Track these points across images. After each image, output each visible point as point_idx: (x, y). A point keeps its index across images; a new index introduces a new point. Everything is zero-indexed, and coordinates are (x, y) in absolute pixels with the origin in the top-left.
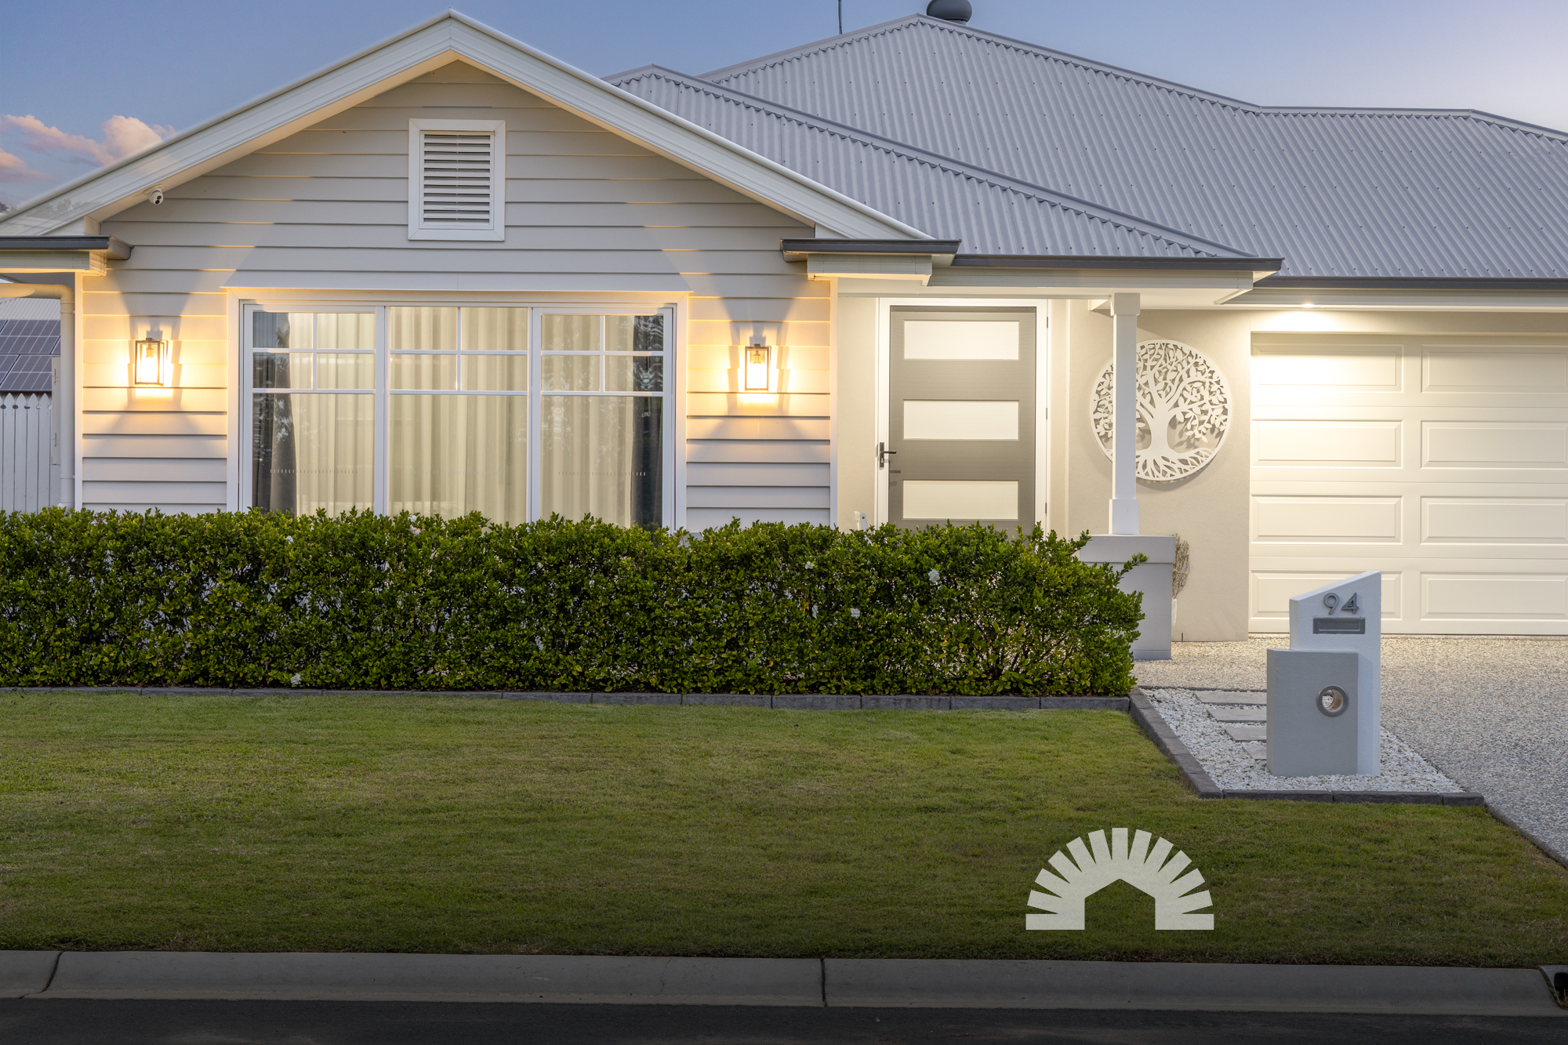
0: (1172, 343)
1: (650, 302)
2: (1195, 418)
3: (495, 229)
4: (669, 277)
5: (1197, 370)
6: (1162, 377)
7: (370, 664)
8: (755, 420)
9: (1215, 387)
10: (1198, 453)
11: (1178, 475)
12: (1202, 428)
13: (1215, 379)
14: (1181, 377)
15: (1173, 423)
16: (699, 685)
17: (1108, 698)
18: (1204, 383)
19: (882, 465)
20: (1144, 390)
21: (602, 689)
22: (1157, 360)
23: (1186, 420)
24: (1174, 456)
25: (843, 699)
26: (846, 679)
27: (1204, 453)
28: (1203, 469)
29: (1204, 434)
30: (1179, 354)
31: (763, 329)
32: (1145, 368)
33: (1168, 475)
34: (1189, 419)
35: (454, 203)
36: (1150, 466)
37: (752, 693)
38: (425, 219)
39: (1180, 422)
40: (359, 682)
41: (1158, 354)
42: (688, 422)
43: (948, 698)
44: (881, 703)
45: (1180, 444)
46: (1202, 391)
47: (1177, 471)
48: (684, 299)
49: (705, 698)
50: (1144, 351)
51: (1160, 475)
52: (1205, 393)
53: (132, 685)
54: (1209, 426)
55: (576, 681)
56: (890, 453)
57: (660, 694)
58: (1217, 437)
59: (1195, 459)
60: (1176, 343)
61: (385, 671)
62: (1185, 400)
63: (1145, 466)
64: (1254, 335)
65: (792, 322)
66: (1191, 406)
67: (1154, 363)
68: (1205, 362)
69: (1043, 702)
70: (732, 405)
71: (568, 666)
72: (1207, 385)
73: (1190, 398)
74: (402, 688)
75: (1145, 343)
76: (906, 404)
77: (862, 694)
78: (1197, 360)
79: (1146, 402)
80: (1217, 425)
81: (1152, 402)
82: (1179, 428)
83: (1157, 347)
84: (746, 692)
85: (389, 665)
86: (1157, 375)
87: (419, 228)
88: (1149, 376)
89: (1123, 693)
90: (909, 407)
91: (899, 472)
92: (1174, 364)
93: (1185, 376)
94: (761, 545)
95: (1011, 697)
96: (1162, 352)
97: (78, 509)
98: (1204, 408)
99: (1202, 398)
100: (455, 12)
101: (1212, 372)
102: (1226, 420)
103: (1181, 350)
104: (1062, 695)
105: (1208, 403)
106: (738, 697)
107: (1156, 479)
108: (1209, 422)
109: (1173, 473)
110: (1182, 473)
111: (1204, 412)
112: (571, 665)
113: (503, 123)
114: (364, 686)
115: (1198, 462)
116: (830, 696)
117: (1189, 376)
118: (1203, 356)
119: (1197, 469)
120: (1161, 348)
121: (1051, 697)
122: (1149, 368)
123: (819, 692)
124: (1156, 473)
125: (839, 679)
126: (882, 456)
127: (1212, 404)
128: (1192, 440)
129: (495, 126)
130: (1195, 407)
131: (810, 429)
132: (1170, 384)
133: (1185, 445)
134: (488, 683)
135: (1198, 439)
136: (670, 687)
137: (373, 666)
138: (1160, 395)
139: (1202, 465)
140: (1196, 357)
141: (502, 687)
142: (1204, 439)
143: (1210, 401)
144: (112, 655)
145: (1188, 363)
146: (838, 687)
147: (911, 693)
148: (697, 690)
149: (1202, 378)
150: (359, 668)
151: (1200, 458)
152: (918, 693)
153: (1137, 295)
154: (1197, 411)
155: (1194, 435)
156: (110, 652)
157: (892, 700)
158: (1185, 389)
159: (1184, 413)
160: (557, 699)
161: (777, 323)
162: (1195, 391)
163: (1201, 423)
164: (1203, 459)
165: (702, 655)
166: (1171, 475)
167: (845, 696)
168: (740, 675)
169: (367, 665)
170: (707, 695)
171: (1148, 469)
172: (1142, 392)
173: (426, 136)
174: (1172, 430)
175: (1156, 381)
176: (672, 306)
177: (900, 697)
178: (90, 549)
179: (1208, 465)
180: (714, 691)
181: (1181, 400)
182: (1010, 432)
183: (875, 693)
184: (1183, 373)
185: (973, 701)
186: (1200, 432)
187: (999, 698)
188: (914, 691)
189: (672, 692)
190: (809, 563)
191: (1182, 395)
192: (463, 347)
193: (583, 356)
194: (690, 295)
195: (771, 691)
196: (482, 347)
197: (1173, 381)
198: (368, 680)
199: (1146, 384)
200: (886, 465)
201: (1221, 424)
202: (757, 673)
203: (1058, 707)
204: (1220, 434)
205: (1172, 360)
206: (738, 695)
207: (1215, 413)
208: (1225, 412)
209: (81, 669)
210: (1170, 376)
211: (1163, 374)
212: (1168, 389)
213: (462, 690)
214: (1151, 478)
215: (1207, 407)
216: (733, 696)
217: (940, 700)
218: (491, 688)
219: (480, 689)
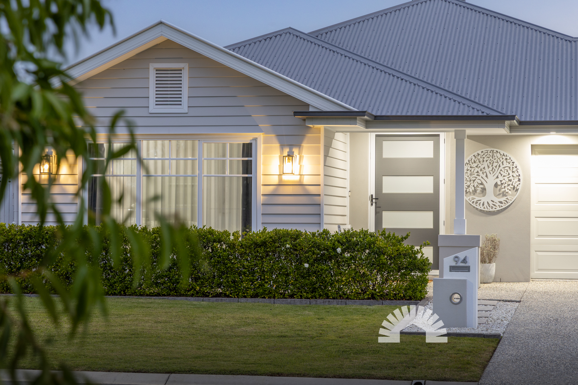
0: (495, 150)
1: (247, 137)
2: (506, 183)
3: (184, 108)
4: (254, 127)
5: (507, 162)
6: (491, 165)
7: (117, 286)
8: (290, 186)
9: (515, 169)
10: (507, 199)
11: (498, 208)
12: (509, 187)
13: (515, 166)
14: (500, 165)
15: (496, 185)
16: (246, 294)
17: (410, 301)
18: (510, 168)
19: (372, 204)
20: (483, 171)
21: (208, 296)
22: (489, 157)
23: (502, 184)
24: (496, 200)
25: (302, 301)
26: (304, 293)
27: (510, 199)
28: (509, 206)
29: (510, 190)
30: (498, 155)
31: (293, 148)
32: (483, 161)
33: (494, 208)
34: (503, 183)
35: (168, 98)
36: (486, 204)
37: (267, 298)
38: (156, 104)
39: (499, 185)
40: (113, 292)
41: (489, 155)
42: (262, 187)
43: (345, 300)
44: (318, 302)
45: (499, 194)
46: (509, 171)
47: (498, 206)
48: (261, 136)
49: (248, 300)
50: (483, 154)
51: (490, 208)
52: (510, 172)
53: (27, 293)
54: (512, 187)
55: (197, 293)
56: (375, 199)
57: (230, 298)
58: (516, 191)
59: (506, 201)
60: (497, 150)
61: (123, 288)
62: (501, 175)
63: (483, 205)
64: (532, 145)
65: (305, 145)
66: (504, 178)
67: (487, 159)
68: (510, 158)
69: (384, 302)
70: (280, 180)
71: (194, 287)
72: (511, 168)
73: (503, 174)
74: (130, 295)
75: (483, 150)
76: (384, 178)
77: (311, 299)
78: (507, 157)
79: (484, 176)
80: (516, 186)
81: (487, 176)
82: (499, 187)
83: (489, 152)
84: (264, 298)
85: (125, 286)
86: (489, 164)
87: (153, 108)
88: (485, 164)
89: (417, 299)
90: (385, 179)
91: (380, 207)
92: (496, 159)
93: (501, 164)
94: (271, 237)
95: (372, 300)
96: (491, 154)
97: (20, 224)
98: (510, 179)
99: (509, 174)
100: (163, 21)
101: (513, 163)
102: (519, 184)
103: (500, 153)
104: (392, 300)
105: (512, 176)
106: (261, 300)
107: (488, 210)
108: (512, 185)
109: (496, 207)
110: (500, 207)
111: (510, 180)
112: (195, 286)
113: (187, 64)
114: (114, 294)
115: (507, 203)
116: (298, 299)
117: (503, 165)
118: (509, 155)
119: (508, 205)
120: (490, 152)
121: (387, 301)
122: (485, 161)
123: (294, 298)
124: (488, 207)
125: (301, 292)
126: (372, 200)
127: (513, 177)
128: (505, 193)
129: (184, 66)
130: (506, 178)
131: (313, 190)
132: (495, 168)
133: (501, 195)
134: (163, 293)
135: (507, 192)
136: (234, 295)
137: (118, 286)
138: (490, 173)
139: (509, 204)
140: (506, 156)
141: (169, 295)
142: (510, 192)
143: (513, 176)
144: (19, 281)
145: (503, 159)
146: (301, 297)
147: (331, 299)
148: (245, 297)
149: (509, 165)
150: (113, 287)
151: (508, 201)
152: (334, 298)
153: (465, 130)
154: (507, 180)
155: (505, 191)
156: (19, 280)
157: (322, 301)
158: (501, 170)
159: (501, 181)
160: (189, 300)
161: (299, 146)
162: (506, 171)
163: (509, 185)
164: (510, 201)
165: (246, 283)
166: (495, 208)
167: (304, 300)
168: (261, 291)
169: (116, 286)
170: (249, 299)
171: (485, 206)
172: (482, 172)
173: (157, 70)
174: (495, 188)
175: (488, 167)
176: (255, 139)
177: (325, 300)
178: (11, 239)
179: (512, 204)
180: (251, 297)
181: (500, 175)
182: (430, 190)
183: (316, 298)
184: (500, 163)
185: (355, 302)
186: (508, 189)
187: (366, 301)
188: (331, 297)
189: (235, 297)
190: (287, 245)
191: (500, 173)
192: (174, 157)
193: (223, 160)
194: (263, 134)
195: (274, 297)
196: (182, 156)
197: (496, 167)
198: (116, 292)
199: (484, 168)
200: (374, 204)
201: (517, 185)
202: (269, 290)
203: (390, 304)
204: (517, 190)
205: (495, 157)
206: (261, 299)
207: (515, 181)
208: (519, 180)
209: (8, 286)
210: (495, 164)
211: (492, 164)
212: (494, 170)
213: (153, 296)
214: (486, 210)
215: (511, 178)
216: (259, 299)
217: (341, 301)
218: (164, 295)
219: (161, 296)
